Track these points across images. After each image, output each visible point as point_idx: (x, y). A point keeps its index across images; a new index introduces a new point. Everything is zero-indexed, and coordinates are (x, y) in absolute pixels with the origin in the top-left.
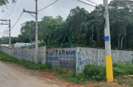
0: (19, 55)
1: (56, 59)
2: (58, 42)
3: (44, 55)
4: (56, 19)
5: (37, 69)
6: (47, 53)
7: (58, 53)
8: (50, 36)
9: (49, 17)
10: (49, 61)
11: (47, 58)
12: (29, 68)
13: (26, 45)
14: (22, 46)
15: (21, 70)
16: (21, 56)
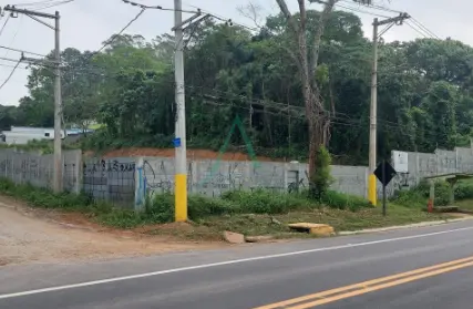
0: (17, 171)
1: (102, 181)
2: (148, 130)
3: (76, 172)
4: (157, 43)
5: (56, 206)
6: (85, 166)
7: (107, 167)
8: (123, 108)
9: (129, 36)
10: (88, 187)
11: (85, 181)
12: (37, 205)
13: (47, 135)
14: (34, 141)
15: (16, 209)
16: (20, 175)
